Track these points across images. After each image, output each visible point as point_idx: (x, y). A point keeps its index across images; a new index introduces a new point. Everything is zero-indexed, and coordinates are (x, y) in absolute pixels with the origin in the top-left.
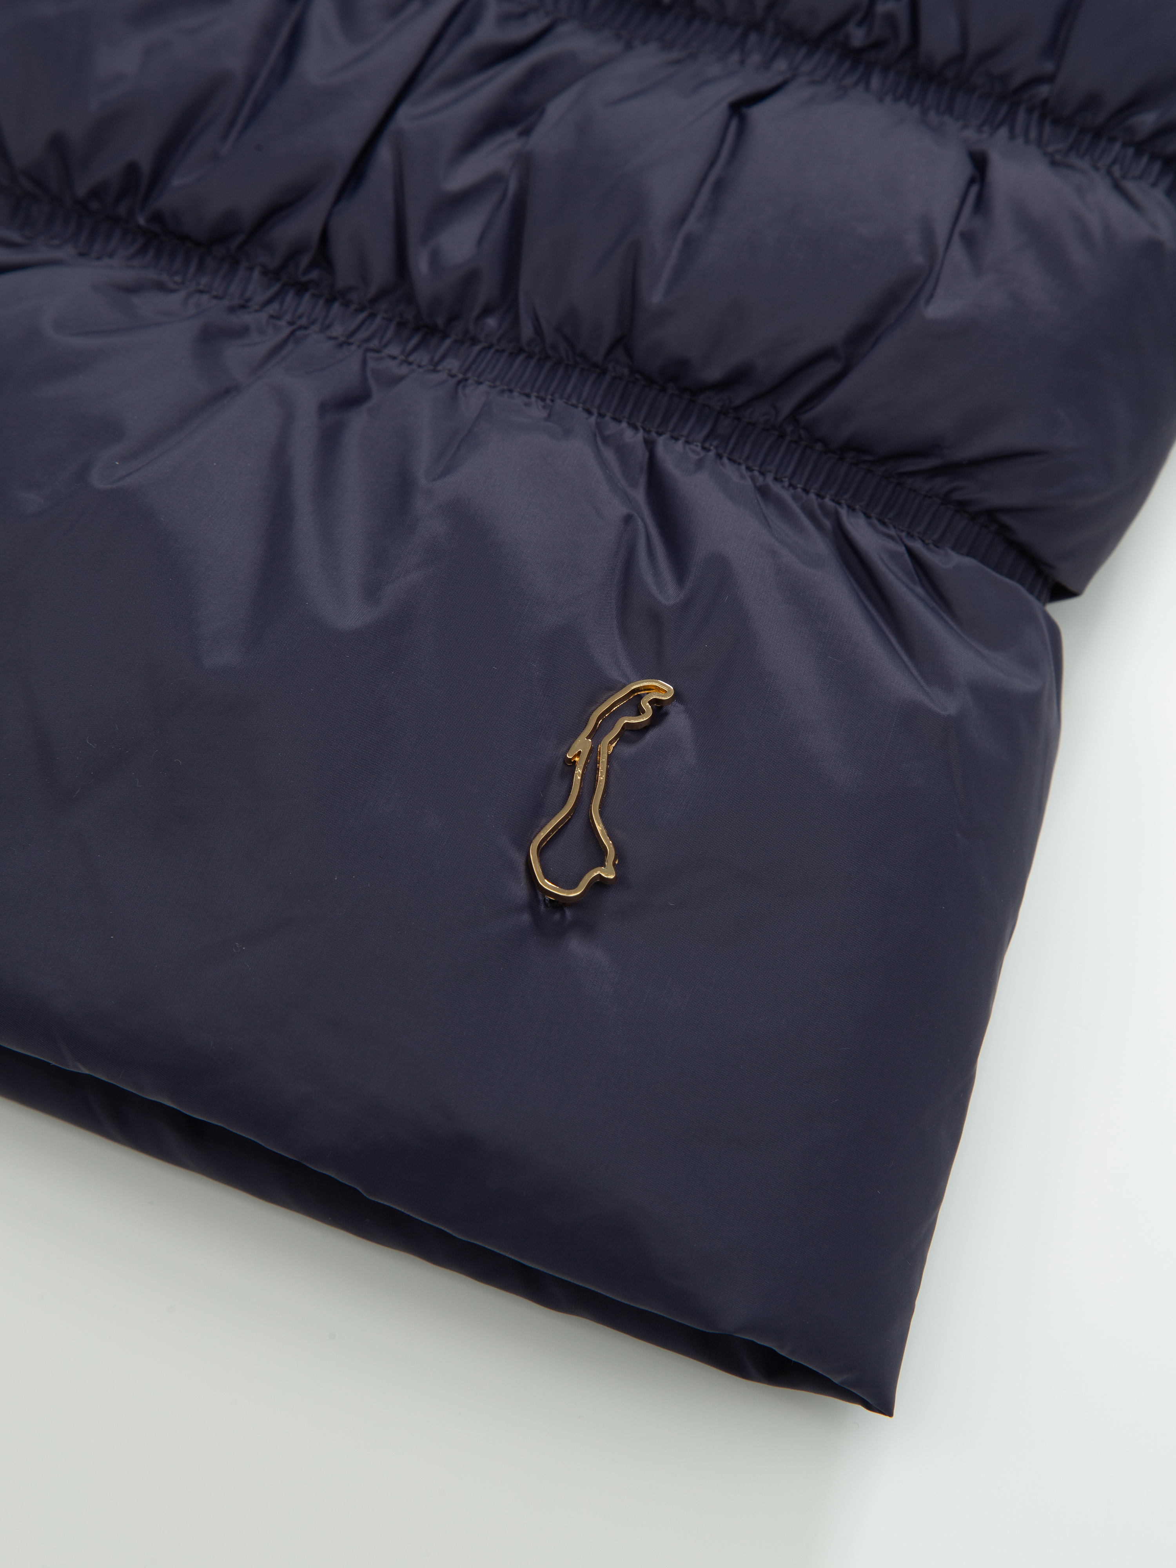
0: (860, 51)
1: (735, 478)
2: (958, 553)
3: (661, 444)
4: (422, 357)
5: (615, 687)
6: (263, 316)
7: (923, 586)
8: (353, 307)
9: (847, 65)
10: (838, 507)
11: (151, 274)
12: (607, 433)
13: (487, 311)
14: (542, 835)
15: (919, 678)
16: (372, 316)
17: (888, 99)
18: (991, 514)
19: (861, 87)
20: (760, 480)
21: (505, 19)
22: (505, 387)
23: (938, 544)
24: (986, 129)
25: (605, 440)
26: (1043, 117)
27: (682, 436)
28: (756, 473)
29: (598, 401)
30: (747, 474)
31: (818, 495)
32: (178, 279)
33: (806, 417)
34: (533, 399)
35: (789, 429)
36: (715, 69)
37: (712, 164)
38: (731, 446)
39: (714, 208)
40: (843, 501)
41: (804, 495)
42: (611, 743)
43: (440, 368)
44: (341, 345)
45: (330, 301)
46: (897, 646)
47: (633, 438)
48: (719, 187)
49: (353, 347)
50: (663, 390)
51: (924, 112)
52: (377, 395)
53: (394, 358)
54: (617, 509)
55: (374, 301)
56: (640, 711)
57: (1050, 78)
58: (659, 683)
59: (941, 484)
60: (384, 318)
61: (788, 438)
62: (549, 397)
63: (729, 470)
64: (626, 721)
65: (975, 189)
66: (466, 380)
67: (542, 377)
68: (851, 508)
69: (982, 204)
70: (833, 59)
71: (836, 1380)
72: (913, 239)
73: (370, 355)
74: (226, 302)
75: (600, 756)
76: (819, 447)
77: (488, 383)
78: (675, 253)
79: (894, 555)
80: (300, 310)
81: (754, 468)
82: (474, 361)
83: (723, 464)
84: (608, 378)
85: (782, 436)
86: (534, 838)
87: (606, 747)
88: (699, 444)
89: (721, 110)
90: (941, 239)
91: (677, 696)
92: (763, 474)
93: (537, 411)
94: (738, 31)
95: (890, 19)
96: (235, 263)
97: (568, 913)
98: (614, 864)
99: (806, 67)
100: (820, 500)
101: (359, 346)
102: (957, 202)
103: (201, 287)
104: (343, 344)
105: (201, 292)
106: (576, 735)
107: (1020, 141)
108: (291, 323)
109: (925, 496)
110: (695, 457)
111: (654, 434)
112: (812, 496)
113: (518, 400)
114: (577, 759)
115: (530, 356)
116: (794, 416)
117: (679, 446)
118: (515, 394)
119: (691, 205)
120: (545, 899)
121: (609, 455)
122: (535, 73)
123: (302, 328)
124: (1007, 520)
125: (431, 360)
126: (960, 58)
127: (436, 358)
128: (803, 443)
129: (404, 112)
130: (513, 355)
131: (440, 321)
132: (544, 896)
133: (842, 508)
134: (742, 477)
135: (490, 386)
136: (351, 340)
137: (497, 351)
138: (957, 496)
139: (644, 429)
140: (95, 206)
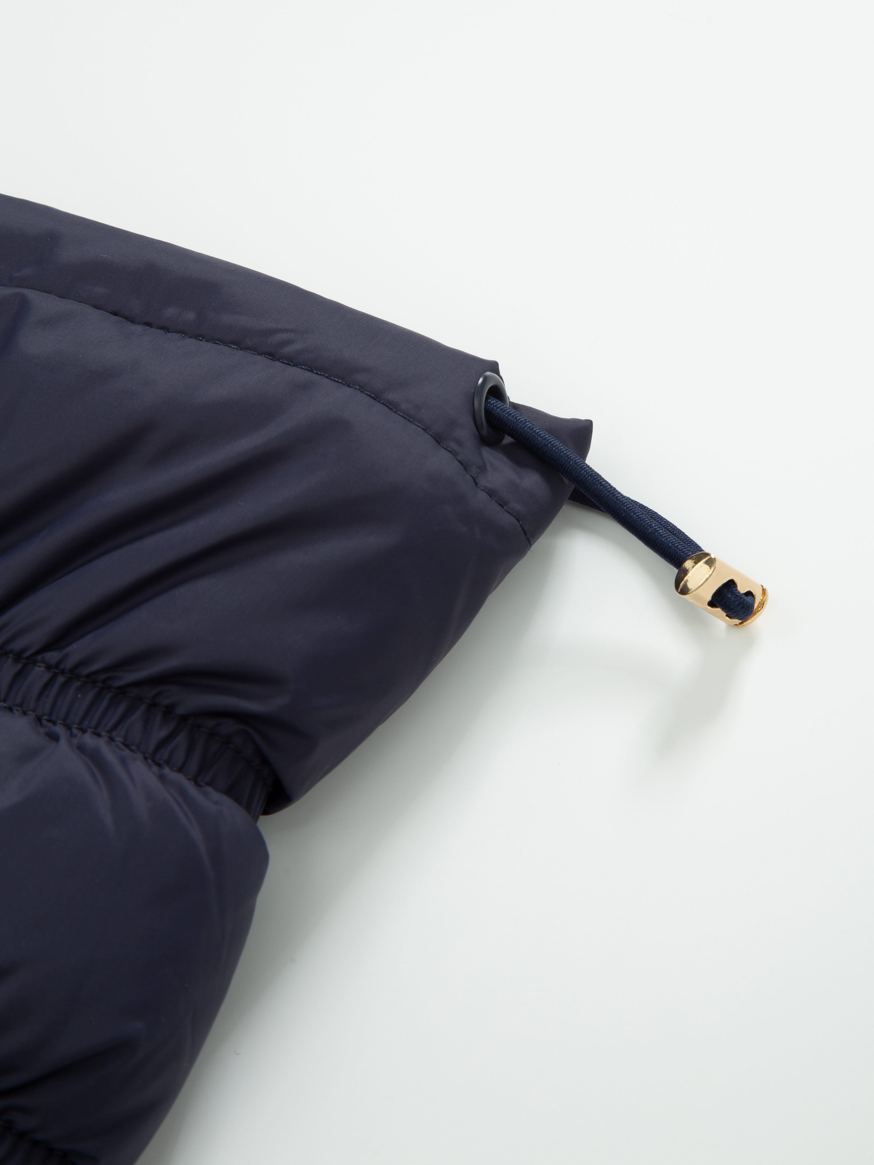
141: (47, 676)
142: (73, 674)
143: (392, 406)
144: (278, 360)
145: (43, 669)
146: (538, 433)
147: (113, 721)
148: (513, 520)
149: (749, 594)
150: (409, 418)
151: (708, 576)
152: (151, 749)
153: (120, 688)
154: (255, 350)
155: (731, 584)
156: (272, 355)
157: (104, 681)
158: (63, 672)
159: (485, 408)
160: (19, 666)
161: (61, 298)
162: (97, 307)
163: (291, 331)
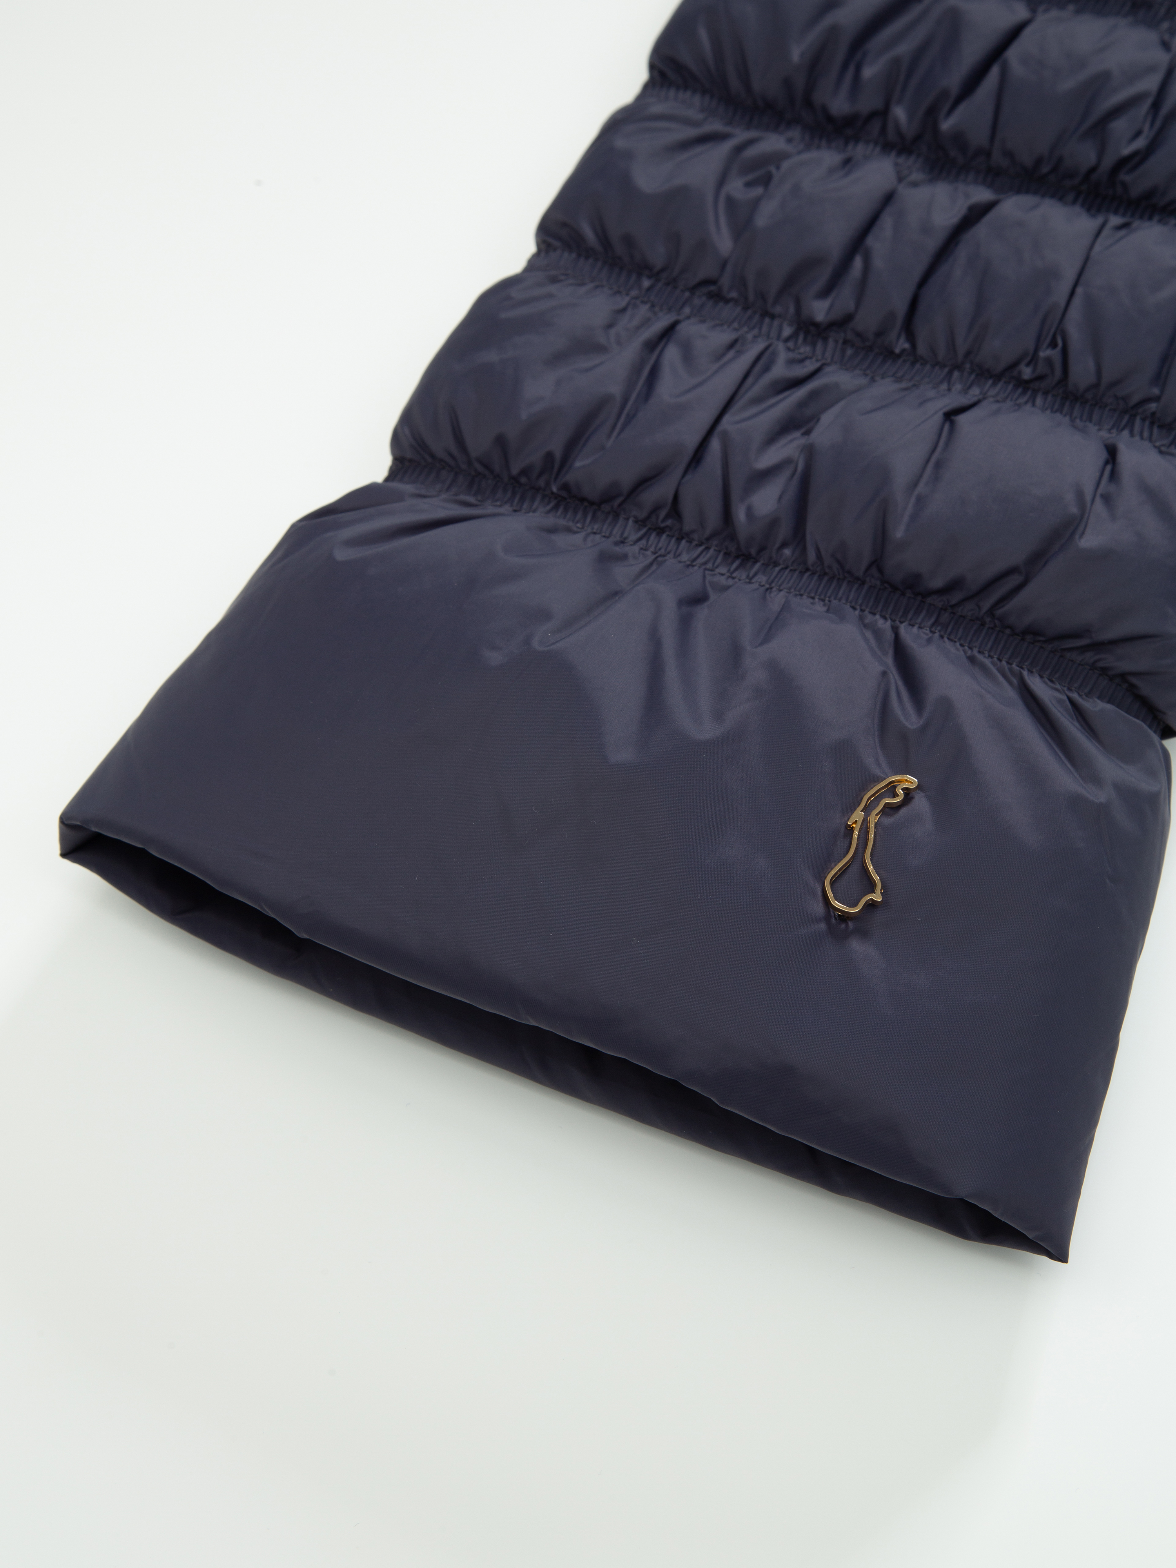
0: (1027, 382)
1: (953, 650)
2: (1102, 701)
3: (903, 629)
4: (742, 574)
5: (878, 780)
6: (636, 548)
7: (1079, 722)
8: (695, 543)
9: (1020, 390)
10: (1021, 670)
11: (562, 522)
12: (867, 621)
13: (784, 545)
14: (833, 872)
15: (1079, 779)
16: (707, 548)
17: (1048, 411)
18: (1123, 676)
19: (1030, 404)
20: (969, 652)
21: (791, 362)
22: (798, 593)
23: (1089, 695)
24: (1114, 431)
25: (866, 626)
26: (1152, 424)
27: (916, 623)
28: (966, 648)
29: (860, 601)
30: (961, 648)
31: (1008, 663)
32: (579, 525)
33: (999, 612)
34: (817, 600)
35: (988, 620)
36: (931, 393)
37: (933, 451)
38: (949, 630)
39: (936, 478)
40: (1025, 667)
41: (998, 662)
42: (877, 815)
43: (753, 581)
44: (688, 566)
45: (679, 540)
46: (1063, 758)
47: (885, 625)
48: (938, 465)
49: (696, 568)
50: (903, 594)
51: (1073, 420)
52: (713, 596)
53: (723, 575)
54: (876, 668)
55: (708, 539)
56: (895, 795)
57: (1157, 399)
58: (908, 777)
59: (1090, 657)
60: (715, 550)
61: (987, 626)
62: (827, 599)
63: (948, 645)
64: (886, 801)
65: (1109, 468)
66: (771, 588)
67: (822, 586)
68: (1030, 672)
69: (1114, 476)
70: (1011, 386)
71: (1030, 1236)
72: (1070, 497)
73: (707, 572)
74: (612, 539)
75: (869, 824)
76: (1008, 631)
77: (785, 590)
78: (911, 506)
79: (1060, 701)
80: (660, 545)
81: (964, 644)
82: (775, 577)
83: (944, 642)
84: (866, 587)
85: (983, 624)
86: (827, 875)
87: (874, 818)
88: (928, 629)
89: (939, 417)
90: (1088, 498)
91: (919, 787)
92: (970, 648)
93: (820, 608)
94: (946, 370)
95: (1049, 361)
96: (617, 516)
97: (850, 924)
98: (881, 892)
99: (993, 392)
100: (1009, 666)
101: (700, 567)
102: (1098, 474)
103: (595, 531)
104: (691, 565)
105: (595, 533)
106: (853, 810)
107: (1137, 438)
108: (654, 553)
109: (1079, 664)
110: (925, 637)
111: (898, 623)
112: (1004, 663)
113: (806, 600)
114: (854, 825)
115: (814, 574)
116: (991, 612)
117: (915, 630)
118: (805, 597)
119: (921, 476)
120: (835, 915)
121: (869, 635)
122: (814, 395)
123: (660, 556)
124: (1134, 680)
125: (748, 576)
126: (1097, 385)
127: (751, 575)
128: (998, 629)
129: (726, 419)
130: (802, 573)
131: (753, 551)
132: (834, 913)
133: (1024, 670)
134: (958, 649)
135: (787, 592)
136: (694, 564)
137: (791, 570)
138: (1100, 664)
139: (891, 620)
140: (523, 480)
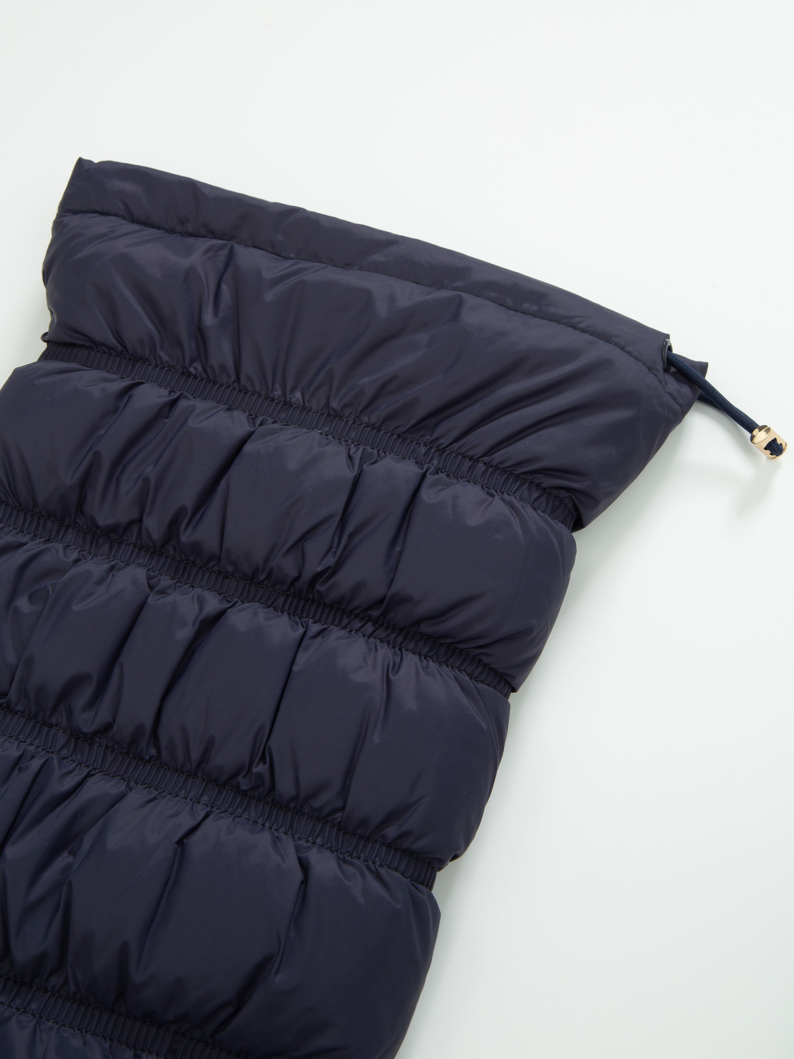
141: (484, 468)
142: (496, 468)
143: (629, 353)
144: (577, 330)
145: (482, 464)
146: (689, 368)
147: (515, 489)
148: (679, 407)
149: (781, 444)
150: (637, 359)
151: (766, 437)
152: (532, 502)
153: (517, 474)
154: (568, 325)
155: (775, 440)
156: (575, 328)
157: (510, 471)
158: (491, 466)
159: (667, 356)
160: (472, 463)
161: (477, 297)
162: (493, 302)
163: (582, 317)
